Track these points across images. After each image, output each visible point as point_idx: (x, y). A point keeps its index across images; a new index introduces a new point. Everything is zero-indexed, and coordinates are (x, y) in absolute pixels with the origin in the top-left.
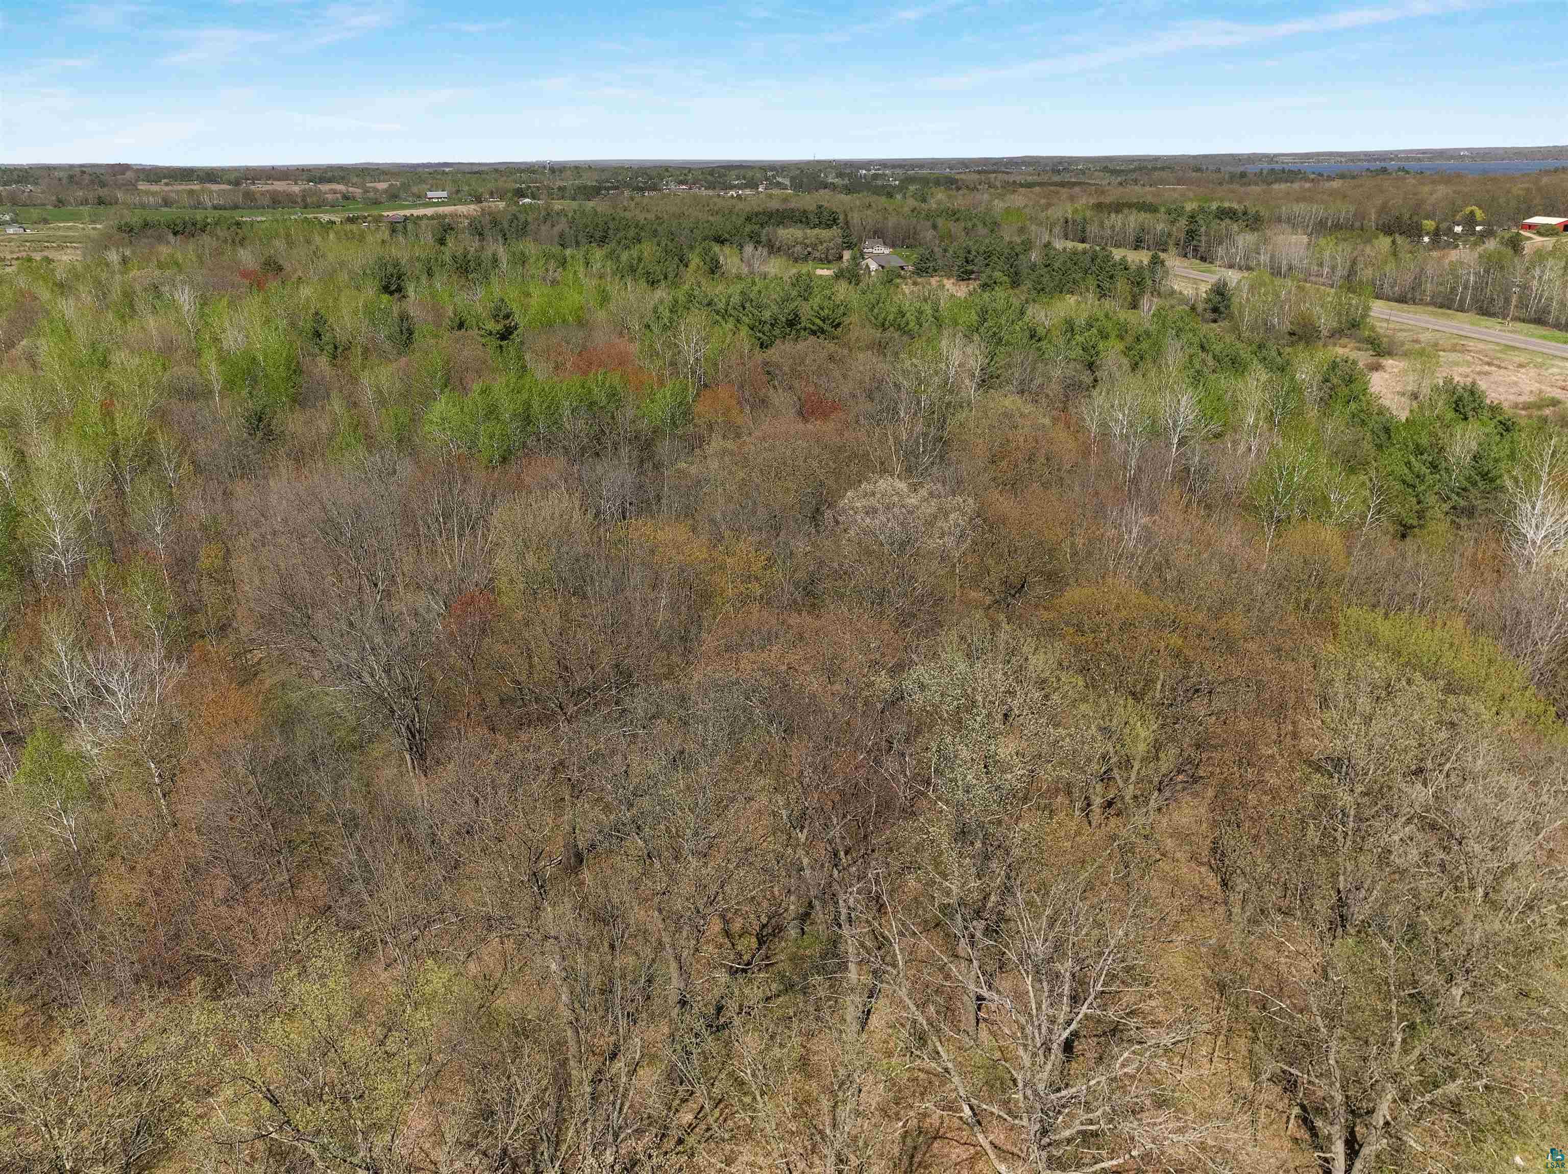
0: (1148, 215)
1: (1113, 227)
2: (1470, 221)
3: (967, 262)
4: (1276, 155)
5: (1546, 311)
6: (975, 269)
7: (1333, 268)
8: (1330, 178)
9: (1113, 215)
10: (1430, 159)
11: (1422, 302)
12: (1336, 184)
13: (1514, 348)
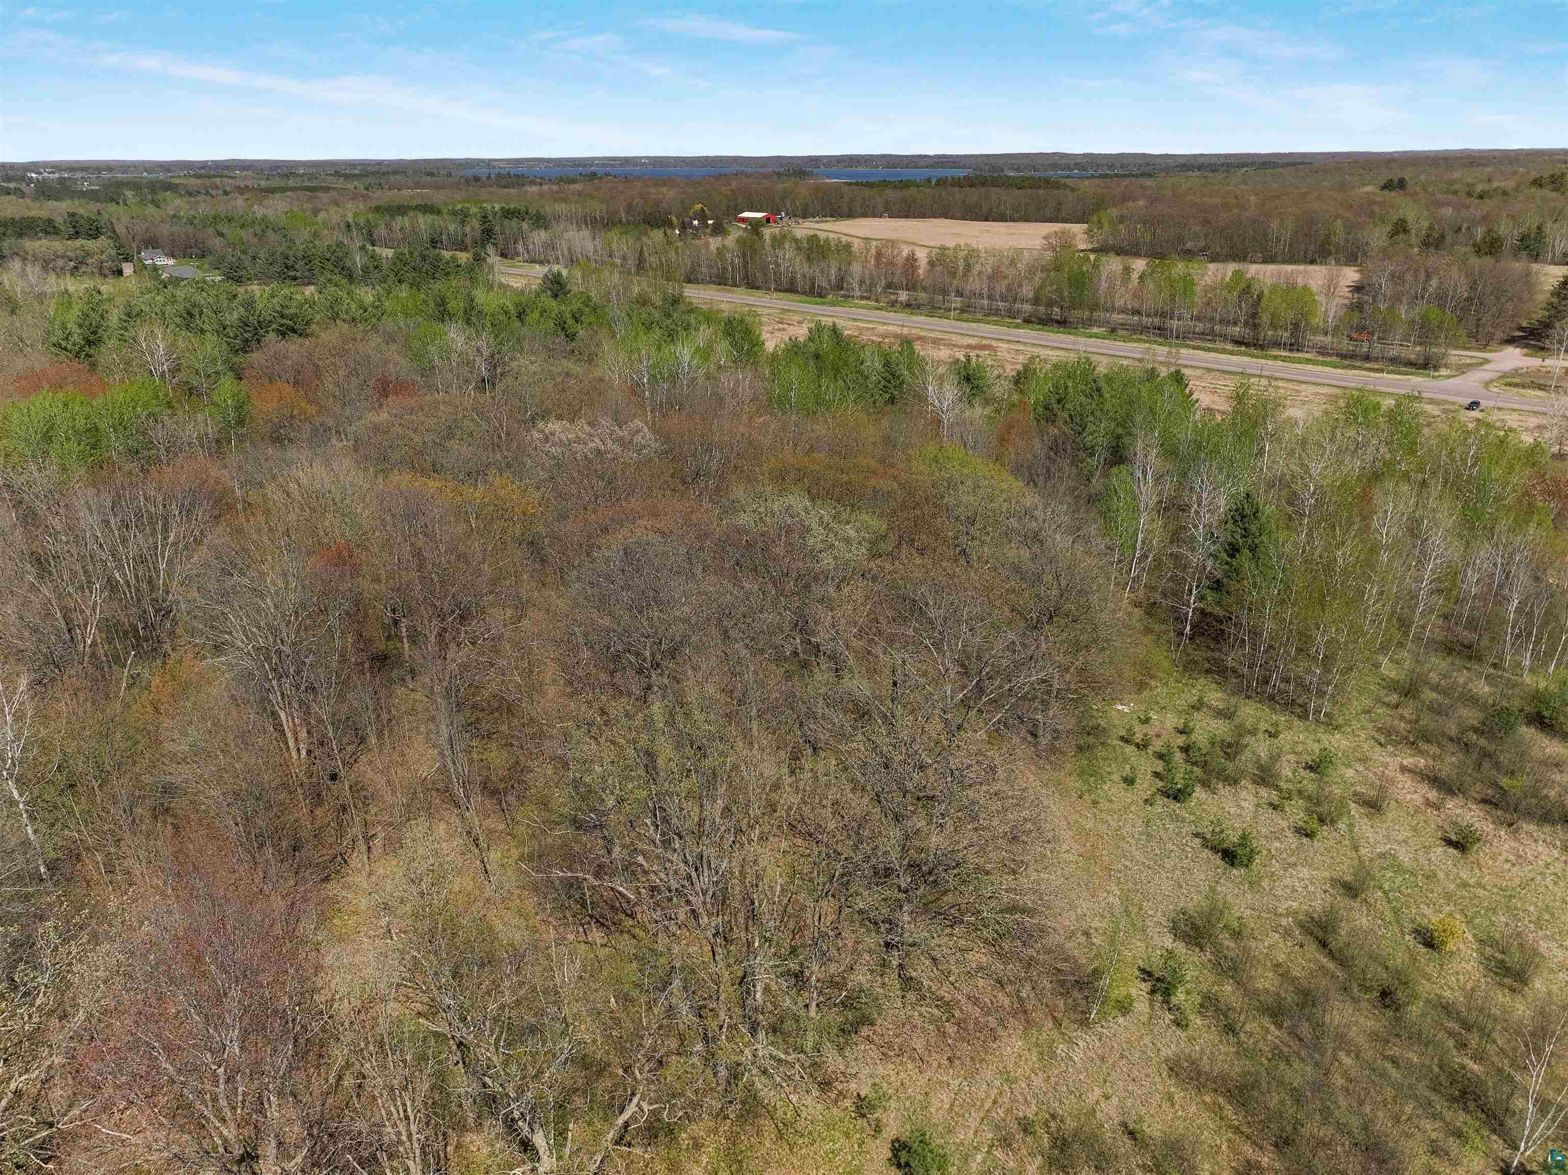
0: (436, 217)
1: (401, 229)
2: (702, 217)
3: (287, 267)
4: (490, 160)
5: (792, 281)
6: (298, 275)
7: (624, 258)
8: (572, 181)
9: (399, 218)
10: (621, 165)
11: (703, 282)
12: (578, 187)
13: (789, 311)
